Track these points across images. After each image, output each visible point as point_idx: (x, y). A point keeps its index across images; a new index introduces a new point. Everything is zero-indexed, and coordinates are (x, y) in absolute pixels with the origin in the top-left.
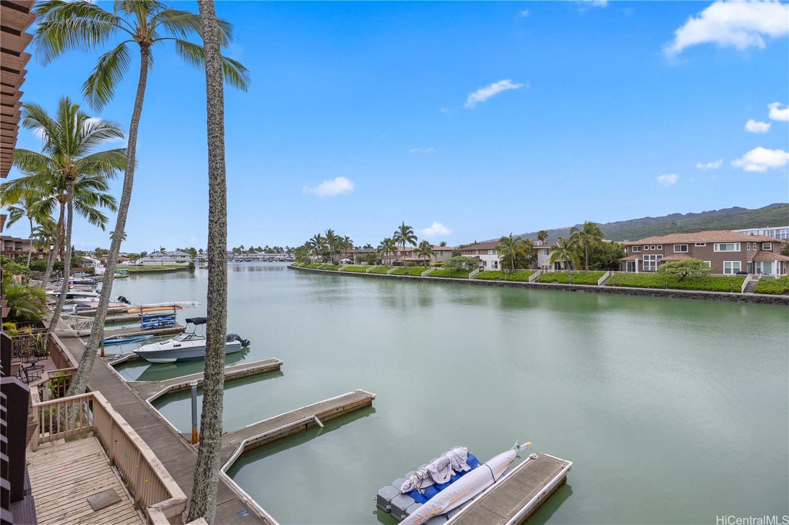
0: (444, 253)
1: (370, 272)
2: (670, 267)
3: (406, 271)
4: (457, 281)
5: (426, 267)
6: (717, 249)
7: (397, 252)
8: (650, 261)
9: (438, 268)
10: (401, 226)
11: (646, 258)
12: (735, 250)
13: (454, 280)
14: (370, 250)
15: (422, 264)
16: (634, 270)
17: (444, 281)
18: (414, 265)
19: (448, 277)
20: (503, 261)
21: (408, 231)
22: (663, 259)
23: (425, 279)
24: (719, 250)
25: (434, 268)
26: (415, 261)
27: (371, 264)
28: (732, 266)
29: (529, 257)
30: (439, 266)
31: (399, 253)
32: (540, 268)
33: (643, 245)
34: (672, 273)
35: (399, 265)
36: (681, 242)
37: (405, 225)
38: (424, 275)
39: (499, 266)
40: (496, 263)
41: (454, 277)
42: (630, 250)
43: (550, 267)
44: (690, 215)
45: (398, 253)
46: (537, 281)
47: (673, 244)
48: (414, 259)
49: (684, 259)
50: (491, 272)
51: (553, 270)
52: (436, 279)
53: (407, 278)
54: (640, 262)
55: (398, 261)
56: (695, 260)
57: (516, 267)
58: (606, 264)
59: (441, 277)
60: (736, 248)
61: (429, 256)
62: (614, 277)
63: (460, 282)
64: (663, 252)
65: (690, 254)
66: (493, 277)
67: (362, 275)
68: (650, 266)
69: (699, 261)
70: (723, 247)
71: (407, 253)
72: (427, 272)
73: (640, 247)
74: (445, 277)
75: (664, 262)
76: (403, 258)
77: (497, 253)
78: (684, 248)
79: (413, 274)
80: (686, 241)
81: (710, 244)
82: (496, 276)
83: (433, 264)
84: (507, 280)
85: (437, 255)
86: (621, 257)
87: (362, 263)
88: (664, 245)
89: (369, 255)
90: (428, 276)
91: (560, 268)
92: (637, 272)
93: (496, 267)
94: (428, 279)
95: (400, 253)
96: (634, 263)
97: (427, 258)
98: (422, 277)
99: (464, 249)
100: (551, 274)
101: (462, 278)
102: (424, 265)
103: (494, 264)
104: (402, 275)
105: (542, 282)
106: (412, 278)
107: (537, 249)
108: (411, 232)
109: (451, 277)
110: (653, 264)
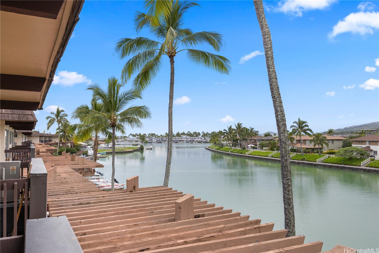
0: (335, 142)
1: (272, 157)
3: (303, 158)
4: (350, 168)
5: (320, 155)
7: (293, 140)
9: (331, 156)
10: (297, 121)
13: (347, 167)
14: (270, 138)
15: (315, 151)
17: (338, 167)
18: (309, 153)
19: (341, 164)
21: (304, 125)
23: (320, 165)
25: (327, 155)
26: (309, 149)
27: (272, 149)
30: (333, 153)
31: (295, 142)
35: (296, 152)
37: (301, 120)
38: (318, 161)
41: (346, 165)
45: (294, 141)
48: (309, 147)
52: (330, 166)
53: (304, 163)
55: (295, 148)
59: (335, 163)
61: (322, 145)
63: (353, 169)
67: (265, 159)
71: (302, 141)
72: (322, 159)
74: (338, 164)
76: (299, 146)
79: (309, 160)
83: (326, 152)
85: (329, 144)
87: (264, 148)
89: (270, 143)
90: (322, 162)
94: (323, 165)
95: (295, 141)
97: (320, 146)
98: (317, 163)
99: (353, 140)
101: (355, 165)
102: (318, 152)
104: (299, 160)
106: (308, 163)
108: (307, 126)
109: (344, 165)
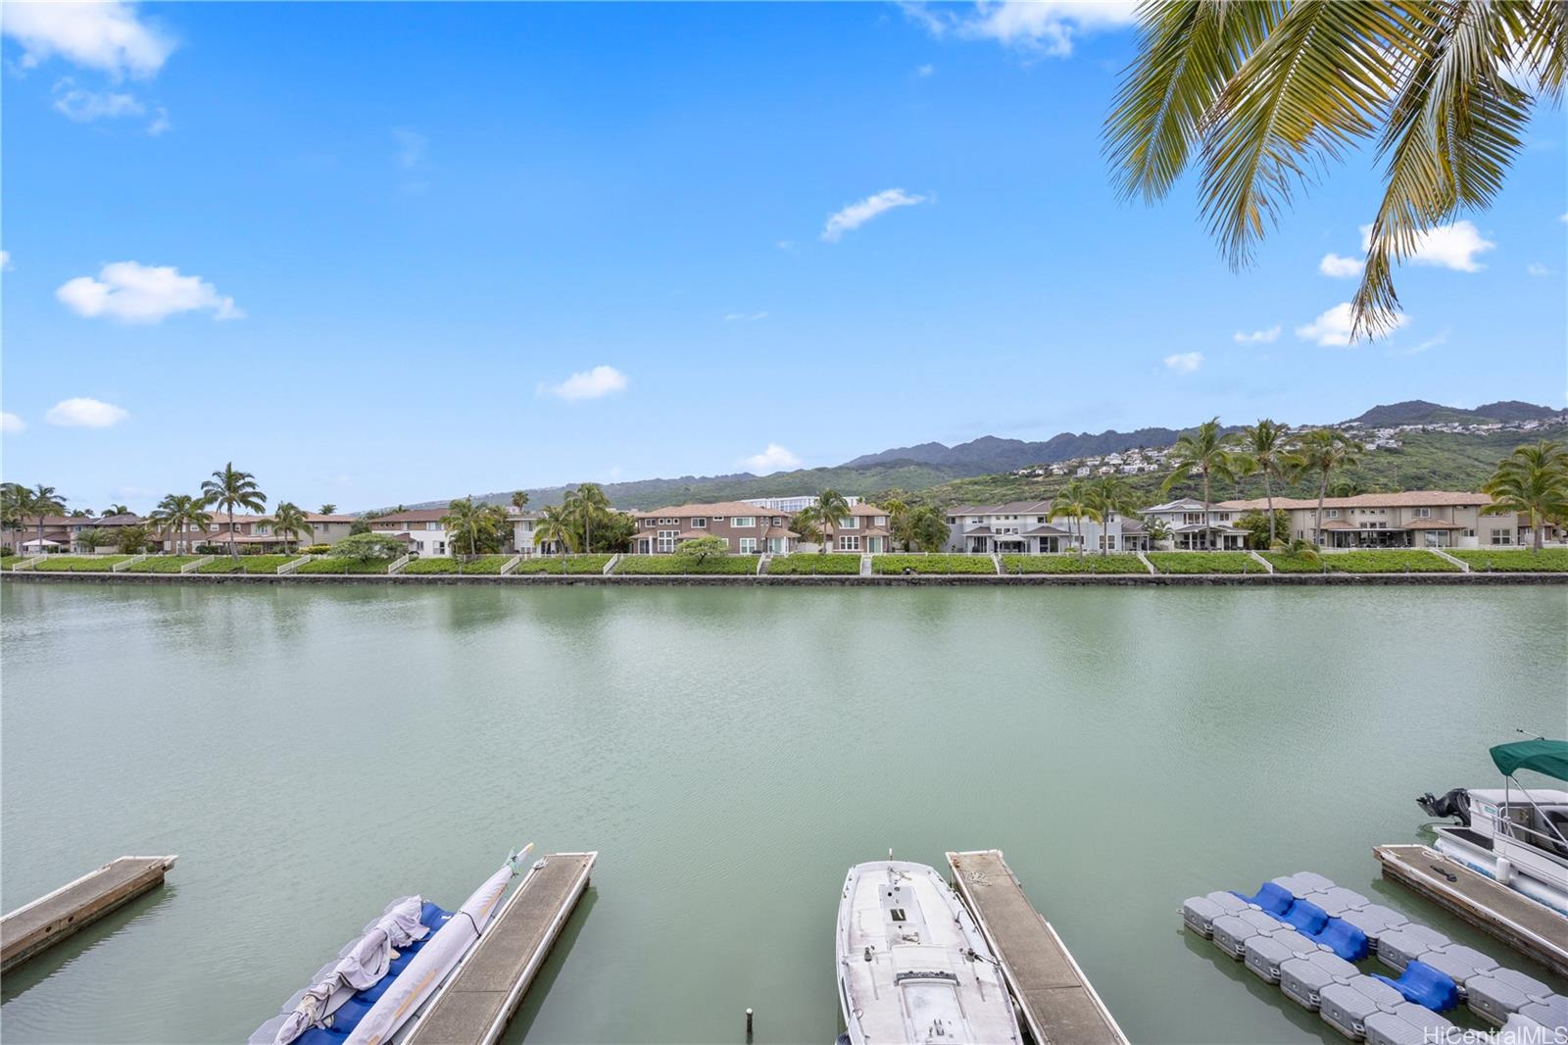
0: (332, 528)
1: (128, 570)
2: (688, 546)
3: (236, 565)
4: (364, 579)
5: (287, 556)
6: (734, 524)
7: (209, 525)
8: (665, 538)
9: (319, 556)
10: (223, 470)
11: (662, 535)
12: (750, 526)
13: (356, 578)
14: (125, 520)
15: (277, 548)
16: (648, 552)
17: (334, 580)
18: (258, 552)
19: (342, 573)
20: (456, 541)
21: (242, 482)
22: (680, 536)
23: (286, 579)
24: (736, 526)
25: (309, 556)
26: (259, 543)
27: (130, 550)
28: (749, 543)
29: (499, 534)
30: (322, 552)
31: (215, 528)
32: (518, 552)
33: (657, 518)
34: (691, 554)
35: (217, 553)
36: (699, 515)
37: (233, 470)
38: (281, 571)
39: (448, 550)
40: (442, 544)
41: (355, 573)
42: (643, 525)
43: (535, 550)
44: (703, 479)
45: (212, 526)
46: (514, 573)
47: (690, 518)
48: (258, 539)
49: (703, 536)
50: (433, 561)
51: (539, 554)
52: (315, 578)
53: (238, 579)
54: (655, 540)
55: (213, 544)
56: (713, 537)
57: (478, 550)
58: (613, 543)
59: (327, 573)
60: (751, 524)
61: (295, 534)
62: (623, 563)
63: (370, 581)
64: (680, 527)
65: (708, 530)
66: (437, 569)
67: (99, 577)
68: (665, 546)
69: (718, 538)
70: (740, 522)
71: (239, 526)
72: (292, 564)
73: (654, 520)
74: (336, 573)
75: (681, 540)
76: (227, 537)
77: (443, 528)
78: (702, 523)
79: (254, 569)
80: (704, 514)
81: (728, 518)
82: (443, 567)
83: (307, 549)
84: (463, 573)
85: (315, 531)
86: (631, 534)
87: (98, 549)
88: (681, 518)
89: (121, 532)
90: (293, 573)
91: (549, 552)
92: (651, 553)
93: (442, 551)
94: (295, 579)
95: (217, 526)
96: (647, 542)
97: (291, 537)
98: (278, 575)
99: (376, 520)
100: (536, 561)
101: (374, 573)
102: (282, 551)
103: (438, 546)
104: (224, 573)
105: (522, 573)
106: (251, 578)
107: (513, 522)
108: (251, 485)
109: (349, 573)
110: (669, 542)
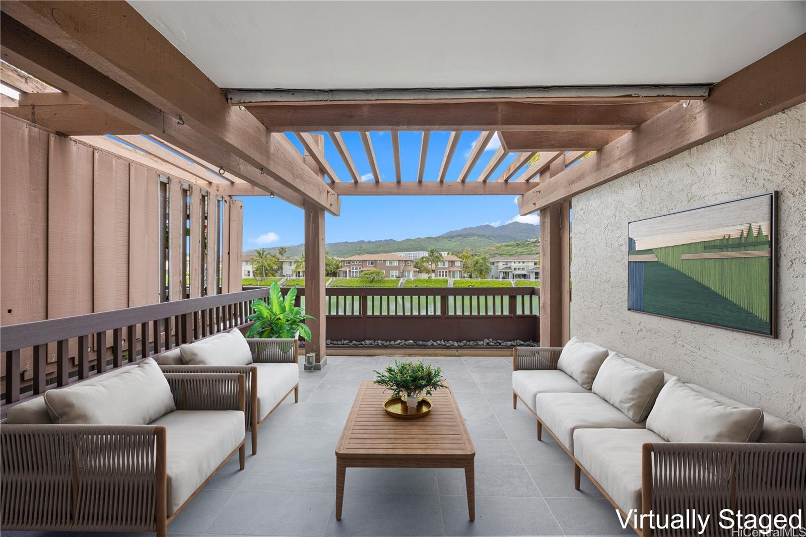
2: (366, 274)
6: (388, 264)
8: (355, 270)
11: (353, 269)
12: (396, 265)
16: (346, 277)
20: (256, 271)
22: (362, 269)
28: (395, 273)
29: (275, 267)
32: (284, 276)
33: (351, 261)
34: (367, 278)
36: (371, 259)
39: (251, 274)
40: (249, 272)
42: (344, 264)
43: (292, 275)
46: (284, 286)
47: (367, 261)
49: (373, 269)
50: (245, 279)
51: (294, 277)
54: (350, 271)
56: (378, 270)
57: (266, 275)
58: (330, 272)
62: (335, 281)
64: (362, 265)
65: (375, 267)
66: (247, 284)
68: (355, 274)
69: (380, 271)
70: (390, 263)
73: (349, 262)
75: (362, 271)
77: (249, 264)
78: (372, 263)
80: (373, 259)
81: (385, 261)
82: (250, 283)
84: (260, 285)
86: (338, 268)
88: (363, 261)
91: (299, 276)
92: (348, 277)
93: (249, 275)
96: (346, 272)
100: (294, 280)
103: (247, 273)
105: (288, 286)
107: (282, 262)
110: (356, 272)
